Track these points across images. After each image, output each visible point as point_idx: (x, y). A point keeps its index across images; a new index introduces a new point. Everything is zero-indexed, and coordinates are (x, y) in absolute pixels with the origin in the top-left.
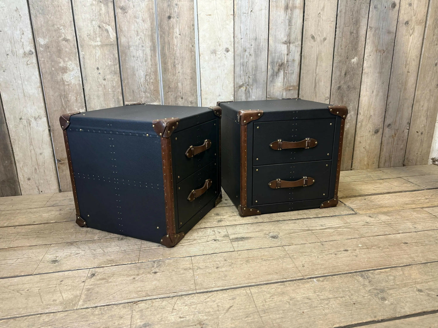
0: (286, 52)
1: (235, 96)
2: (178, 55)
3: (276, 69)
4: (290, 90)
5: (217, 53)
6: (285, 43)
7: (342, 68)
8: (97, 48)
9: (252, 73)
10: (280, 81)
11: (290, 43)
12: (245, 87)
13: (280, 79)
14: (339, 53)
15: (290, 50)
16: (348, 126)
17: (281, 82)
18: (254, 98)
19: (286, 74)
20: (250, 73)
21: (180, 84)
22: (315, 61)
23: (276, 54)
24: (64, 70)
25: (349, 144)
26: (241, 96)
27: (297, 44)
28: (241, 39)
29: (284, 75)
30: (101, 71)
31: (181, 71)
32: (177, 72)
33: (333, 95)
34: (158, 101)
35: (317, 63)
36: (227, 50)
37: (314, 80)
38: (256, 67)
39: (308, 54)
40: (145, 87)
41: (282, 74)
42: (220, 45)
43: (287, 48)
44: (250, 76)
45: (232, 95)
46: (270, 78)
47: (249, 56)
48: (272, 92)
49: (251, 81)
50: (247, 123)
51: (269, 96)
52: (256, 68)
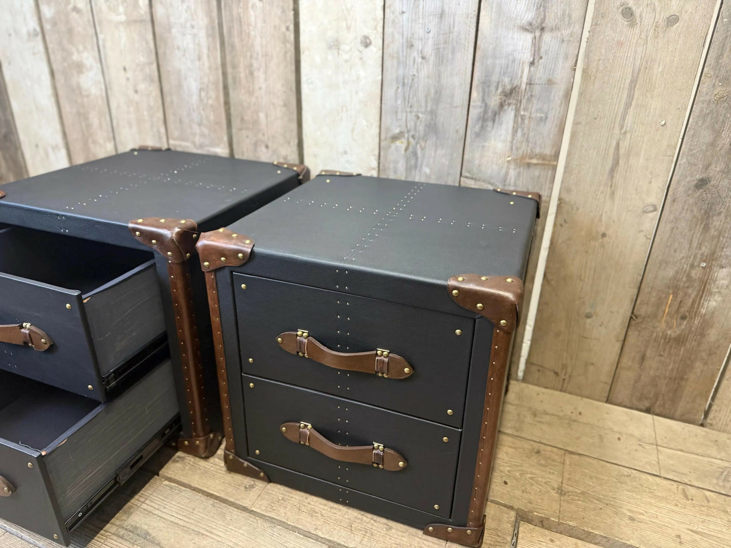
0: (527, 57)
1: (382, 159)
2: (257, 48)
3: (494, 101)
4: (529, 165)
5: (343, 47)
6: (528, 28)
7: (723, 122)
8: (122, 28)
9: (426, 106)
10: (503, 137)
11: (543, 29)
12: (405, 141)
13: (503, 132)
14: (723, 71)
15: (542, 50)
16: (713, 304)
17: (504, 141)
18: (427, 171)
19: (523, 119)
20: (421, 106)
21: (262, 116)
22: (626, 92)
23: (498, 61)
24: (80, 67)
25: (710, 355)
26: (396, 162)
27: (566, 32)
28: (403, 12)
29: (515, 122)
30: (130, 74)
31: (264, 86)
32: (257, 87)
33: (674, 201)
34: (222, 146)
35: (631, 97)
36: (366, 43)
37: (612, 150)
38: (438, 92)
39: (601, 68)
40: (199, 113)
41: (509, 116)
42: (348, 28)
43: (534, 44)
44: (420, 115)
45: (374, 155)
46: (474, 126)
47: (420, 60)
48: (477, 162)
49: (421, 128)
50: (211, 268)
51: (469, 172)
52: (438, 95)
